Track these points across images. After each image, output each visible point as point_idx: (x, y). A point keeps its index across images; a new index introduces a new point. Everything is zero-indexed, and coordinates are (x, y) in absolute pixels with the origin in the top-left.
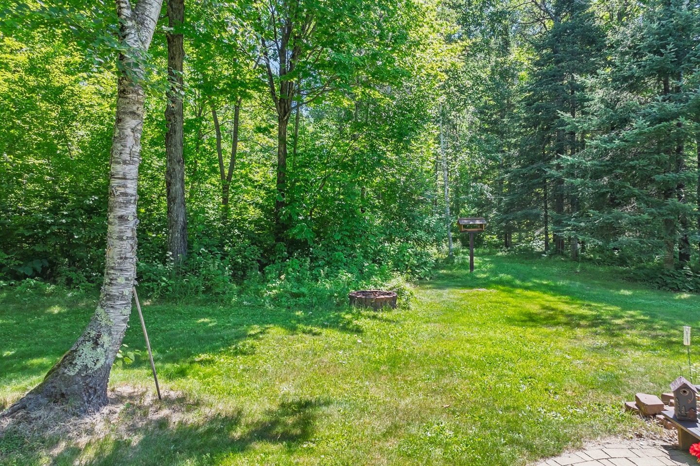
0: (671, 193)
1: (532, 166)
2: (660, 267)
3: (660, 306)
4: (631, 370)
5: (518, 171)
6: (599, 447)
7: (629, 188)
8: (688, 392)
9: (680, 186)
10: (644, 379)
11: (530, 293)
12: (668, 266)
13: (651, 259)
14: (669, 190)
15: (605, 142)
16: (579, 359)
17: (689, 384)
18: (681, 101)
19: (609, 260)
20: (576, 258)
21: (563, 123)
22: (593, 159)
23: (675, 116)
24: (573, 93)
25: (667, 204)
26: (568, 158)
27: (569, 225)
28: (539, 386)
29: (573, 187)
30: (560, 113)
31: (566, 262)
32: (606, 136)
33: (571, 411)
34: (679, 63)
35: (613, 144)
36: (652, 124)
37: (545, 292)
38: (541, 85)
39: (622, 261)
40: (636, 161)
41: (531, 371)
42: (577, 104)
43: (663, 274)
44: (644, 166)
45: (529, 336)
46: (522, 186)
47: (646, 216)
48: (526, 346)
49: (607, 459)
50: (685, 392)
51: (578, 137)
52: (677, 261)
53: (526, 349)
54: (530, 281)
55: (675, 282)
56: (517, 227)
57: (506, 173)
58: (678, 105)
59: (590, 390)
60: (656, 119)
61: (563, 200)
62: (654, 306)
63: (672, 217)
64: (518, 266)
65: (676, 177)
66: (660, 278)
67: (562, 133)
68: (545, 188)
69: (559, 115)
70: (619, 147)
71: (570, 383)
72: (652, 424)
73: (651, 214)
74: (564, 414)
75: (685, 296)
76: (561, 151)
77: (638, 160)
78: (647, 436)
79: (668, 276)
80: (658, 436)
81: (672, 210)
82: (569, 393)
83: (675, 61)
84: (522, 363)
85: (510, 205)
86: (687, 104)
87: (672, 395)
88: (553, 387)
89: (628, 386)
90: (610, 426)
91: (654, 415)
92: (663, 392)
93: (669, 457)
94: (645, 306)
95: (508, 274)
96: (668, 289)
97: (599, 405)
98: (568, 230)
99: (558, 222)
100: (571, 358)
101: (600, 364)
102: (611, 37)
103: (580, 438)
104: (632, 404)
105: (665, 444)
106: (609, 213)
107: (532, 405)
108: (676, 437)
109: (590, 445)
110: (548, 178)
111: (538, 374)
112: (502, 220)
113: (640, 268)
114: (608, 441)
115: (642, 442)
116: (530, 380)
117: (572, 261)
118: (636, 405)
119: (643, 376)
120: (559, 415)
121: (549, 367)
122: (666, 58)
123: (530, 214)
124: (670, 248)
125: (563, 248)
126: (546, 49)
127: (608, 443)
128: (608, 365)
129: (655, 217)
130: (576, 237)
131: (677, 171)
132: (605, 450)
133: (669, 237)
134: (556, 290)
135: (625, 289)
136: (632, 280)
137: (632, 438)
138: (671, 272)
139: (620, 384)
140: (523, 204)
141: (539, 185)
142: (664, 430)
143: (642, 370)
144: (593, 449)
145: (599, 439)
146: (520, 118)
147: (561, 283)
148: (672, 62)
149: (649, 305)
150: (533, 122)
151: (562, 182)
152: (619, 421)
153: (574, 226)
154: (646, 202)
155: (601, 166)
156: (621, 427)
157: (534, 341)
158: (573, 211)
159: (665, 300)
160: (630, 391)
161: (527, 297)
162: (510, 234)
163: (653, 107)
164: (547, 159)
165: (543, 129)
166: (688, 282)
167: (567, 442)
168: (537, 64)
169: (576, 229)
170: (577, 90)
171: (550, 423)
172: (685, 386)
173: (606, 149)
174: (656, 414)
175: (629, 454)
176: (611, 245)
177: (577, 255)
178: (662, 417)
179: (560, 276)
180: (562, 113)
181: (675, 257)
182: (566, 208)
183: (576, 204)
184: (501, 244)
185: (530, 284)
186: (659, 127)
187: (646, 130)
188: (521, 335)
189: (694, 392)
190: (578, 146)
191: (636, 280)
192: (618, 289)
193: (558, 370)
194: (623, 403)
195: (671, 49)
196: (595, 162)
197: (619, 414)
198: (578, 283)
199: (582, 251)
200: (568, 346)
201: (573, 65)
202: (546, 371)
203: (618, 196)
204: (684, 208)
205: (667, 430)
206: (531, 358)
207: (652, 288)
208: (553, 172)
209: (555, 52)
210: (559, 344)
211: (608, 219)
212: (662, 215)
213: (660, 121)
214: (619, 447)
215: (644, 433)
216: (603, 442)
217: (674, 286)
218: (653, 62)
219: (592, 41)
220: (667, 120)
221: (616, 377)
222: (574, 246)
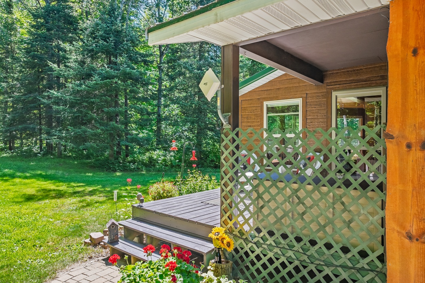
0: (112, 119)
1: (30, 95)
2: (107, 159)
3: (106, 181)
4: (89, 220)
5: (19, 98)
6: (67, 273)
7: (91, 114)
8: (114, 227)
9: (117, 115)
10: (95, 224)
11: (27, 181)
12: (111, 158)
13: (103, 155)
14: (111, 117)
15: (78, 86)
16: (58, 220)
17: (115, 222)
18: (117, 70)
19: (81, 156)
20: (60, 155)
21: (51, 70)
22: (70, 95)
23: (113, 77)
24: (58, 52)
25: (110, 125)
26: (54, 93)
27: (56, 135)
28: (29, 244)
29: (58, 112)
30: (50, 63)
31: (53, 158)
32: (78, 82)
33: (50, 255)
34: (116, 49)
35: (82, 88)
36: (102, 80)
37: (38, 180)
38: (36, 42)
39: (88, 157)
40: (94, 99)
41: (23, 236)
42: (61, 60)
43: (108, 163)
44: (99, 102)
45: (23, 211)
46: (22, 108)
47: (99, 131)
48: (21, 218)
49: (71, 278)
50: (113, 227)
51: (62, 80)
52: (115, 155)
53: (20, 220)
54: (28, 173)
55: (114, 166)
56: (19, 136)
57: (10, 97)
58: (115, 72)
59: (64, 238)
60: (104, 77)
61: (52, 119)
62: (103, 181)
63: (113, 132)
64: (19, 163)
65: (114, 110)
66: (107, 165)
67: (51, 76)
68: (39, 110)
69: (49, 64)
70: (85, 90)
71: (51, 237)
72: (98, 249)
73: (102, 130)
74: (45, 258)
75: (118, 174)
76: (51, 88)
77: (95, 99)
78: (95, 257)
79: (111, 164)
80: (100, 255)
81: (112, 128)
82: (50, 244)
83: (114, 48)
84: (17, 231)
85: (13, 120)
86: (119, 72)
87: (107, 230)
88: (39, 243)
89: (87, 230)
90: (74, 257)
91: (99, 244)
92: (104, 229)
93: (105, 265)
94: (99, 182)
95: (10, 169)
96: (111, 171)
97: (69, 246)
98: (55, 139)
99: (48, 133)
100: (53, 220)
101: (71, 220)
102: (82, 25)
103: (55, 271)
104: (88, 241)
105: (104, 258)
106: (80, 128)
107: (22, 259)
108: (109, 252)
109: (61, 273)
110: (41, 104)
111: (29, 236)
112: (6, 131)
113: (97, 160)
114: (72, 267)
115: (92, 261)
116: (22, 242)
117: (57, 158)
118: (90, 240)
119: (95, 222)
120: (42, 260)
121: (37, 229)
122: (110, 44)
123: (29, 128)
124: (112, 149)
125: (52, 150)
126: (40, 18)
127: (73, 268)
128: (76, 220)
129: (104, 132)
130: (59, 143)
131: (115, 107)
132: (70, 273)
133: (111, 143)
134: (46, 178)
135: (88, 173)
136: (93, 167)
137: (86, 260)
138: (112, 161)
139: (82, 230)
140: (23, 121)
141: (35, 108)
142: (104, 250)
143: (95, 219)
144: (63, 276)
145: (67, 268)
146: (21, 61)
147: (50, 172)
148: (112, 48)
149: (101, 181)
150: (30, 65)
151: (51, 108)
152: (80, 253)
153: (59, 136)
154: (99, 123)
155: (74, 100)
156: (80, 256)
157: (28, 214)
158: (58, 126)
159: (109, 177)
160: (87, 233)
161: (25, 184)
162: (13, 141)
163: (103, 70)
164: (41, 92)
165: (38, 71)
166: (120, 166)
167: (46, 276)
168: (33, 26)
169: (60, 138)
170: (61, 50)
171: (35, 268)
172: (113, 224)
173: (78, 90)
174: (100, 243)
175: (84, 271)
176: (81, 147)
177: (61, 154)
178: (102, 243)
179: (49, 168)
180: (51, 63)
181: (114, 153)
182: (54, 124)
183: (60, 122)
184: (6, 148)
185: (28, 175)
186: (106, 82)
187: (99, 82)
188: (18, 211)
189: (117, 226)
190: (61, 86)
191: (95, 167)
192: (85, 173)
193: (44, 230)
194: (82, 241)
195: (112, 41)
196: (72, 97)
197: (80, 248)
198: (60, 172)
199: (65, 151)
200: (52, 213)
201: (59, 34)
202: (35, 233)
203: (84, 118)
204: (118, 127)
205: (105, 250)
206: (24, 226)
207: (103, 171)
208: (45, 101)
209: (47, 23)
210: (46, 213)
211: (79, 132)
212: (108, 130)
213: (107, 78)
214: (80, 268)
215: (93, 255)
216: (70, 268)
217: (114, 169)
218: (103, 45)
219: (71, 23)
220: (110, 79)
221: (80, 226)
222: (59, 149)
